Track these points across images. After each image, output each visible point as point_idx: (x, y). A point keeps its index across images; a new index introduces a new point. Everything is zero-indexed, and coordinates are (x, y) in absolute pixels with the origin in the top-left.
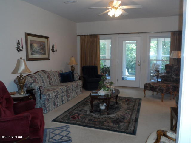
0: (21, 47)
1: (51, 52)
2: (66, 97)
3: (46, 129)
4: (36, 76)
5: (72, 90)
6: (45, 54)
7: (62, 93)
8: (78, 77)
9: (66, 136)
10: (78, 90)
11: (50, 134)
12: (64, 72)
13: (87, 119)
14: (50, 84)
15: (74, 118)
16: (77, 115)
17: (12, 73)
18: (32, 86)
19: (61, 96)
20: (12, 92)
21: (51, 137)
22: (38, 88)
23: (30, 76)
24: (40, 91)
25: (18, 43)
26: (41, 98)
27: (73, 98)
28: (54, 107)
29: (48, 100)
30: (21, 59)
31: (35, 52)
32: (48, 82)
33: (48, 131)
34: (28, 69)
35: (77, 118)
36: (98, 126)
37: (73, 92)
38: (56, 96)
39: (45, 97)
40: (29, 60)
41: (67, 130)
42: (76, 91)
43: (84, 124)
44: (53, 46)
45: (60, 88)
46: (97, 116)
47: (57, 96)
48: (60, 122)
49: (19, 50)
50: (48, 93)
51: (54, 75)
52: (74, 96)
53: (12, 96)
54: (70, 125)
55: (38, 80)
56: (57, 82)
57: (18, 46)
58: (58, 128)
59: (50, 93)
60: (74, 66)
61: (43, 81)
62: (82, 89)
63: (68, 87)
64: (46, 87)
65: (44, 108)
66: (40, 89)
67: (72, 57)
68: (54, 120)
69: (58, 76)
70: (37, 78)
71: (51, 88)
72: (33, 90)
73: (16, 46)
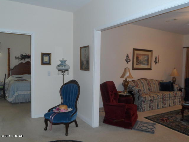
0: (129, 59)
1: (153, 63)
2: (161, 103)
3: (138, 121)
4: (138, 82)
5: (169, 98)
6: (148, 65)
7: (158, 99)
8: (178, 88)
9: (151, 129)
10: (176, 100)
11: (139, 125)
12: (164, 82)
13: (175, 124)
14: (149, 90)
15: (163, 120)
16: (167, 119)
17: (121, 77)
18: (133, 89)
19: (157, 101)
20: (120, 91)
21: (140, 126)
22: (137, 91)
23: (134, 81)
24: (138, 94)
25: (127, 56)
26: (139, 99)
27: (170, 106)
28: (149, 109)
29: (144, 102)
30: (127, 68)
31: (140, 63)
32: (148, 89)
33: (139, 122)
34: (131, 75)
35: (165, 121)
36: (182, 131)
37: (170, 101)
38: (151, 100)
39: (142, 99)
40: (134, 69)
41: (154, 126)
42: (173, 101)
43: (170, 126)
44: (156, 58)
45: (157, 95)
46: (185, 124)
47: (153, 100)
48: (151, 120)
49: (127, 61)
50: (144, 97)
51: (154, 83)
52: (171, 105)
53: (119, 93)
54: (157, 124)
55: (139, 85)
56: (156, 89)
57: (127, 59)
58: (147, 123)
59: (146, 97)
60: (176, 77)
61: (143, 87)
62: (181, 100)
63: (165, 95)
64: (146, 92)
65: (140, 108)
66: (138, 92)
67: (175, 68)
68: (146, 118)
69: (158, 84)
70: (139, 84)
71: (149, 94)
72: (133, 91)
73: (126, 58)
